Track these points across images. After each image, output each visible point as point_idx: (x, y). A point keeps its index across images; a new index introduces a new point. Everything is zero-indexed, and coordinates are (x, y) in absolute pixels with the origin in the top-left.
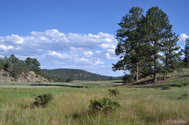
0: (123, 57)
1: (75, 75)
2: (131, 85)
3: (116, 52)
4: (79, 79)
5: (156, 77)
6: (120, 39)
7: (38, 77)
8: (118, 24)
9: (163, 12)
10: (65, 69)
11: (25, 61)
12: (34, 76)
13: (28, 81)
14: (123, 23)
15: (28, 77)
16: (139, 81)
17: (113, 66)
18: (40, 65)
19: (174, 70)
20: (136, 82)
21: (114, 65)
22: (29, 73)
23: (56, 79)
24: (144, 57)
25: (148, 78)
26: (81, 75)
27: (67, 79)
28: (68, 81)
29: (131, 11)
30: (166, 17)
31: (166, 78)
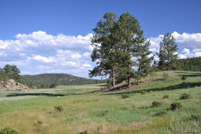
0: (100, 62)
1: (60, 80)
2: (108, 91)
3: (92, 58)
4: (65, 83)
5: (130, 82)
6: (95, 45)
7: (18, 85)
8: (93, 30)
9: (134, 18)
10: (50, 74)
11: (4, 69)
12: (14, 84)
13: (8, 90)
14: (97, 29)
15: (7, 86)
16: (115, 86)
17: (90, 73)
18: (20, 72)
19: (147, 74)
20: (112, 88)
21: (91, 71)
22: (8, 81)
23: (40, 85)
24: (117, 64)
25: (124, 83)
26: (66, 79)
27: (51, 84)
28: (52, 86)
29: (105, 17)
30: (137, 23)
31: (140, 83)
